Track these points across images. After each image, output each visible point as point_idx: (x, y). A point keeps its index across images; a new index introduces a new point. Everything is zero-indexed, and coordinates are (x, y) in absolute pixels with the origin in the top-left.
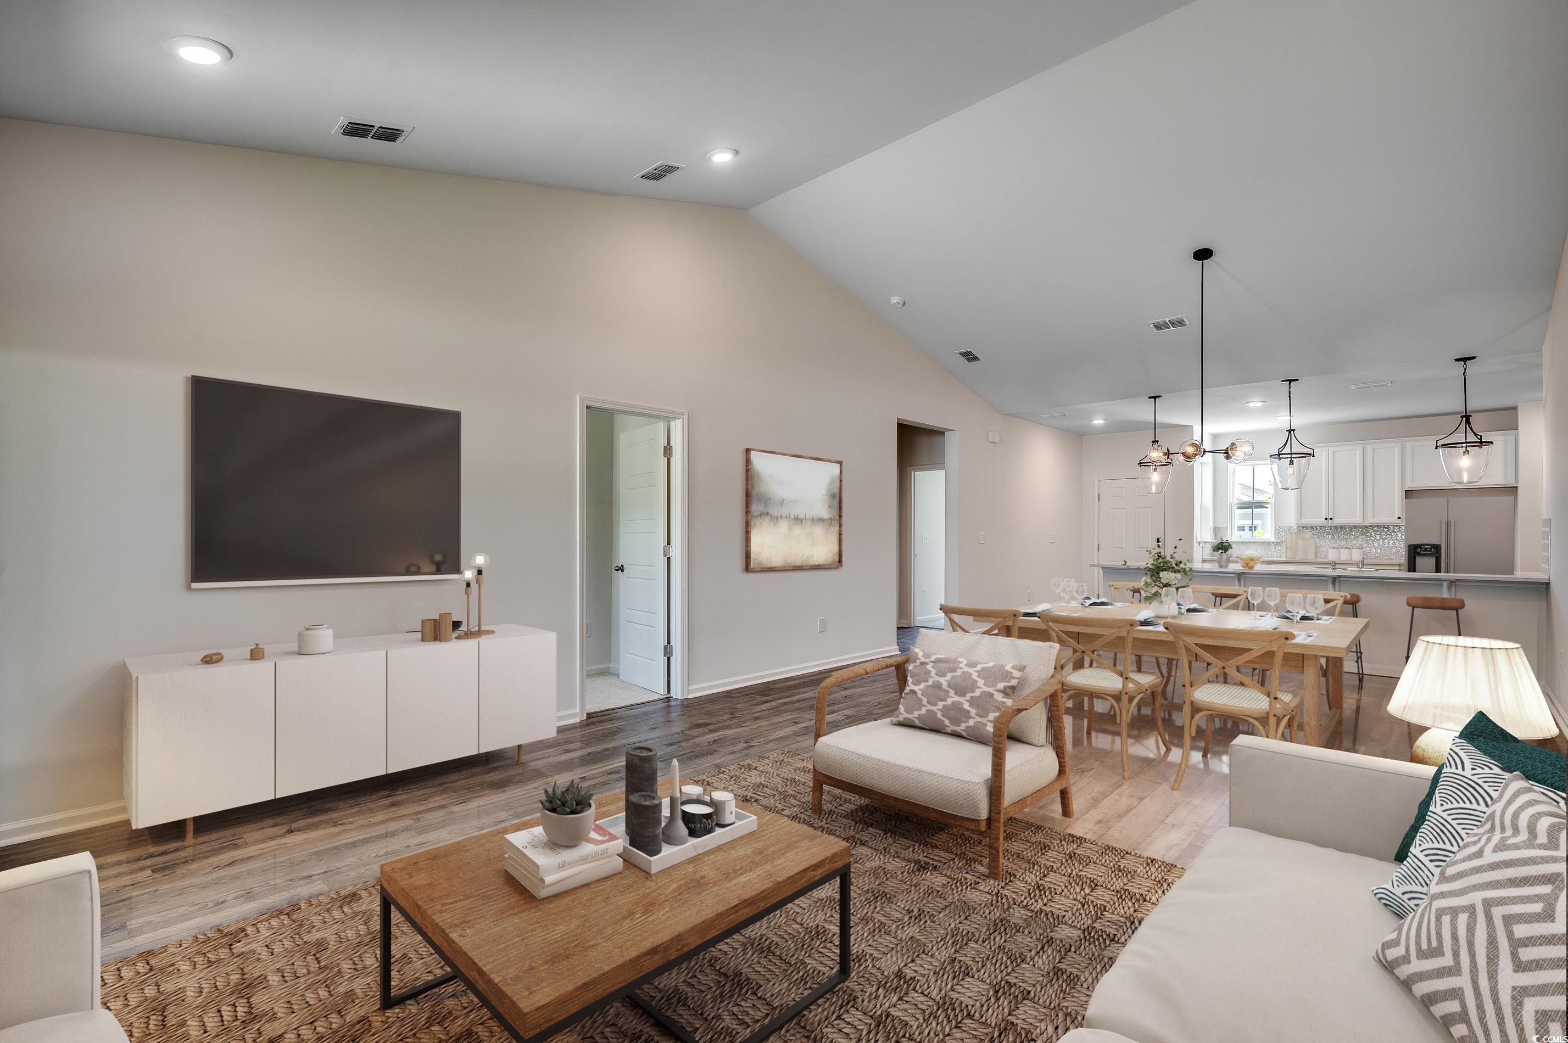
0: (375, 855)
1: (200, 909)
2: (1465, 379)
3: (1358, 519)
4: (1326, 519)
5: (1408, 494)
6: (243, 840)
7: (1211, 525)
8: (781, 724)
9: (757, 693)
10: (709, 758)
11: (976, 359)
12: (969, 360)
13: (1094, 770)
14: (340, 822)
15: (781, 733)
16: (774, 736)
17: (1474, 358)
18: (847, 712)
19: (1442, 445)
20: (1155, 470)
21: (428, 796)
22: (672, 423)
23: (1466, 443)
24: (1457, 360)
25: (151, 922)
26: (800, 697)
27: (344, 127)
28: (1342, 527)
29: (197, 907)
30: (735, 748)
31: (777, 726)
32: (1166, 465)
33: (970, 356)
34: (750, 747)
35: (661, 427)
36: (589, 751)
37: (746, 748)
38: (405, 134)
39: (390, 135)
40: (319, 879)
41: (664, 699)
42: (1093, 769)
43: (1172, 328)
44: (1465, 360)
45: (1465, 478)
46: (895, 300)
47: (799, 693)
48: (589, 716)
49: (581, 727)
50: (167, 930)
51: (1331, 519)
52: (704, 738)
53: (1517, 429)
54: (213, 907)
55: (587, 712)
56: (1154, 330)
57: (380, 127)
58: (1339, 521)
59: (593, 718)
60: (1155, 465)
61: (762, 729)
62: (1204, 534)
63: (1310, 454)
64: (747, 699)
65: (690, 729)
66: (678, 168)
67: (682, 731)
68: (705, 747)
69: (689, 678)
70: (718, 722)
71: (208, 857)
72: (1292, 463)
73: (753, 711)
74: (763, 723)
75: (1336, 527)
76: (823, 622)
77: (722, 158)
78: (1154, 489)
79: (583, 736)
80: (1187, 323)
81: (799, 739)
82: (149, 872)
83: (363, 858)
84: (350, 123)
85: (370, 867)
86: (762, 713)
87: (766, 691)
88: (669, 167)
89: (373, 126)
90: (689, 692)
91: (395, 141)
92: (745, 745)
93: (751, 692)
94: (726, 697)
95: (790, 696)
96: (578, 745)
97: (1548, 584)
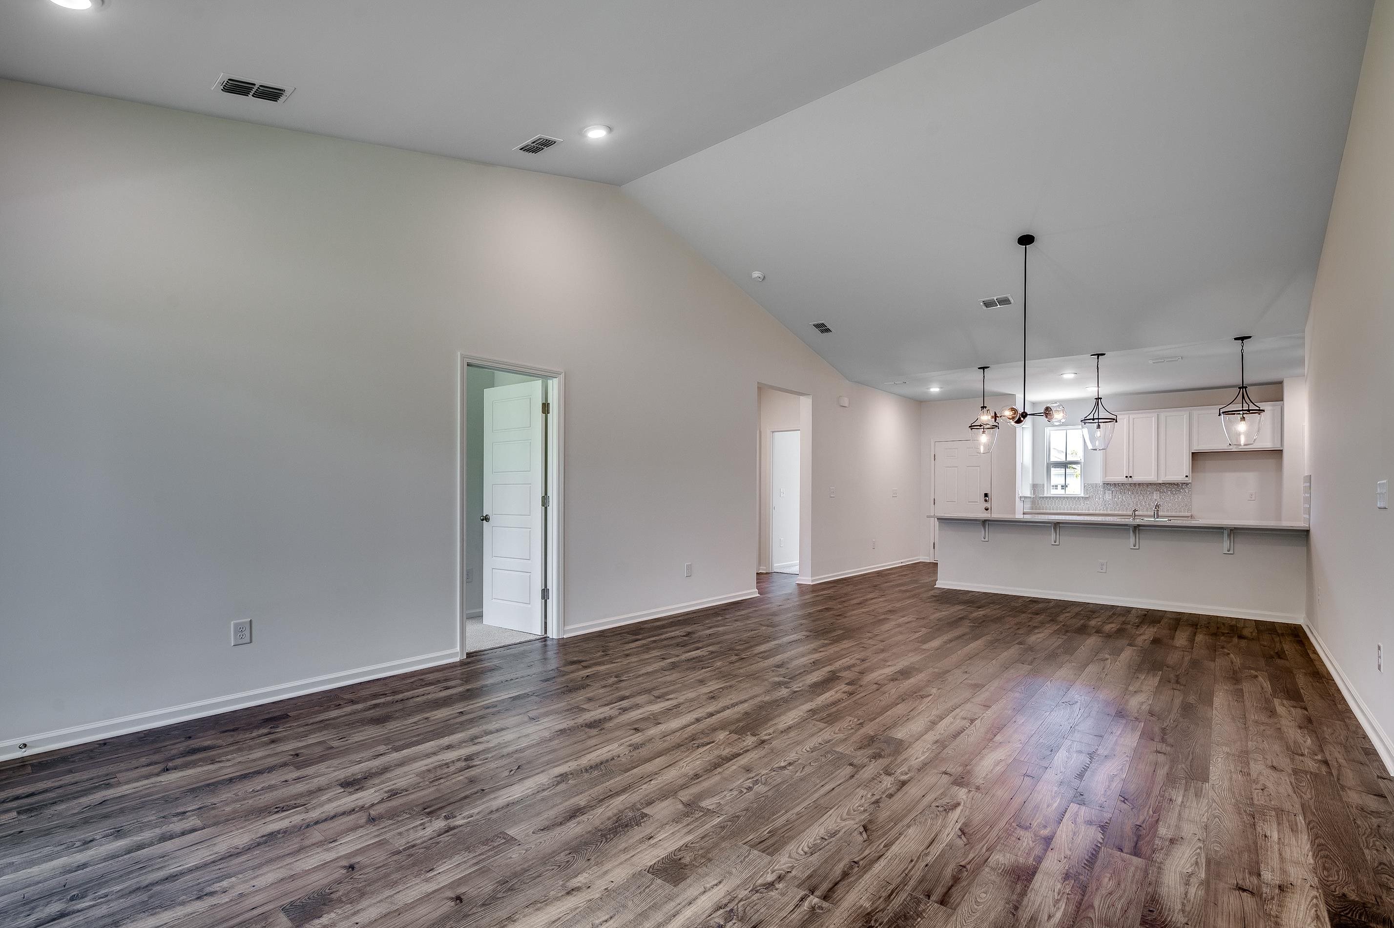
0: (251, 790)
1: (66, 848)
2: (1242, 355)
3: (1153, 477)
4: (1127, 477)
5: (1195, 455)
6: (116, 779)
7: (1031, 482)
8: (650, 660)
9: (628, 633)
10: (582, 692)
11: (828, 330)
12: (822, 332)
13: (931, 697)
14: (217, 760)
15: (650, 669)
16: (643, 671)
17: (1250, 337)
18: (711, 648)
19: (1223, 413)
20: (984, 432)
21: (308, 732)
22: (550, 382)
23: (1243, 410)
24: (1236, 339)
25: (13, 863)
26: (667, 635)
27: (224, 84)
28: (1139, 484)
29: (63, 847)
30: (606, 682)
31: (647, 661)
32: (993, 428)
33: (823, 328)
34: (621, 681)
35: (538, 383)
36: (468, 688)
37: (617, 683)
38: (287, 93)
39: (272, 94)
40: (193, 815)
41: (541, 639)
42: (931, 695)
43: (999, 306)
44: (1242, 339)
45: (1243, 440)
46: (756, 274)
47: (667, 632)
48: (469, 655)
49: (461, 666)
50: (29, 870)
51: (1131, 477)
52: (577, 674)
53: (1282, 400)
54: (81, 846)
55: (467, 651)
56: (984, 308)
57: (260, 86)
58: (1137, 479)
59: (473, 657)
60: (984, 429)
61: (632, 665)
62: (1024, 489)
63: (1114, 419)
64: (619, 637)
65: (565, 665)
66: (555, 142)
67: (557, 668)
68: (579, 681)
69: (564, 619)
70: (591, 659)
71: (79, 797)
72: (1099, 427)
73: (624, 649)
74: (634, 659)
75: (1135, 484)
76: (689, 567)
77: (597, 134)
78: (982, 450)
79: (462, 674)
80: (1012, 301)
81: (667, 673)
82: (14, 814)
83: (239, 794)
84: (229, 80)
85: (246, 801)
86: (632, 650)
87: (636, 631)
88: (547, 140)
89: (254, 85)
90: (565, 632)
91: (276, 101)
92: (616, 679)
93: (623, 631)
94: (600, 636)
95: (659, 635)
96: (458, 682)
97: (1307, 532)
